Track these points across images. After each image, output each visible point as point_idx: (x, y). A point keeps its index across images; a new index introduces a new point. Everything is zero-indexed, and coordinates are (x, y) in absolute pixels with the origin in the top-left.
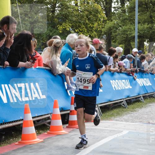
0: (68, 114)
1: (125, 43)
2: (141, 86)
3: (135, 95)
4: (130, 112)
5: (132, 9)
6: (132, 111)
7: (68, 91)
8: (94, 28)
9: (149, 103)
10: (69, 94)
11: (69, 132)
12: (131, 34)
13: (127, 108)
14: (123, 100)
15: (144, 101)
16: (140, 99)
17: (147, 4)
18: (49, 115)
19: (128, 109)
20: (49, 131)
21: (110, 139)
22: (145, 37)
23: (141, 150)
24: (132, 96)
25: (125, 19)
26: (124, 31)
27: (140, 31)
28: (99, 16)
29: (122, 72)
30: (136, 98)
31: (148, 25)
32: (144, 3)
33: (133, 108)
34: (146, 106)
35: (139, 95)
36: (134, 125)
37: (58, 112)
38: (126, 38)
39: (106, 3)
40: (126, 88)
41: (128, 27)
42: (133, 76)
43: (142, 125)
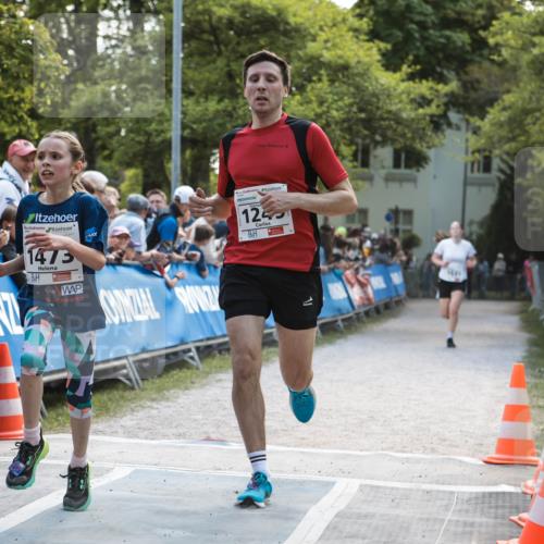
1: (142, 163)
2: (191, 311)
3: (170, 344)
4: (149, 404)
6: (153, 400)
8: (22, 105)
9: (216, 372)
12: (162, 131)
13: (138, 391)
14: (124, 362)
15: (201, 366)
16: (186, 358)
17: (218, 32)
19: (143, 394)
22: (210, 143)
23: (168, 532)
24: (157, 346)
26: (138, 121)
27: (194, 123)
29: (125, 261)
30: (175, 354)
31: (220, 101)
32: (206, 26)
33: (160, 390)
34: (204, 381)
35: (183, 342)
36: (155, 447)
38: (143, 146)
40: (139, 318)
42: (162, 277)
43: (182, 447)
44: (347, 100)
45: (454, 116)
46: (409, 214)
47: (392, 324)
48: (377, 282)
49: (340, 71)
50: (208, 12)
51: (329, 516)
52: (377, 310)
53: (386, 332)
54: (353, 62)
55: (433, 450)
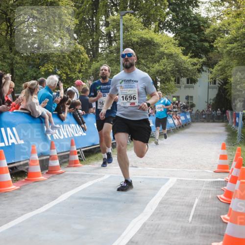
0: (48, 159)
5: (118, 50)
8: (76, 70)
10: (50, 139)
11: (48, 178)
15: (130, 144)
18: (28, 161)
20: (26, 178)
25: (111, 60)
28: (82, 57)
37: (36, 157)
39: (93, 44)
41: (115, 68)
44: (172, 64)
45: (204, 68)
46: (192, 97)
48: (183, 118)
49: (170, 56)
50: (131, 40)
52: (183, 126)
54: (174, 53)
55: (199, 169)
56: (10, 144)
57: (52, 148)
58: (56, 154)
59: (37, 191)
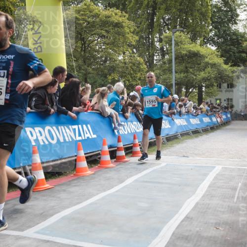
0: (116, 150)
2: (178, 125)
5: (170, 61)
6: (170, 147)
7: (116, 131)
8: (137, 78)
9: (185, 140)
10: (117, 134)
11: (117, 166)
12: (170, 82)
13: (166, 145)
15: (181, 138)
16: (178, 136)
17: (183, 57)
18: (100, 152)
19: (168, 145)
20: (99, 165)
21: (150, 171)
24: (171, 134)
25: (165, 70)
26: (164, 79)
28: (142, 67)
30: (175, 136)
31: (184, 74)
32: (180, 56)
33: (172, 144)
34: (182, 142)
35: (177, 133)
36: (171, 158)
37: (106, 148)
39: (149, 57)
40: (166, 127)
41: (167, 76)
42: (171, 117)
44: (215, 72)
45: (242, 75)
46: (232, 99)
47: (228, 127)
48: (224, 117)
49: (214, 65)
50: (181, 53)
51: (215, 175)
52: (224, 124)
53: (227, 129)
54: (217, 63)
55: (240, 158)
56: (86, 138)
57: (119, 141)
58: (122, 146)
59: (108, 175)
